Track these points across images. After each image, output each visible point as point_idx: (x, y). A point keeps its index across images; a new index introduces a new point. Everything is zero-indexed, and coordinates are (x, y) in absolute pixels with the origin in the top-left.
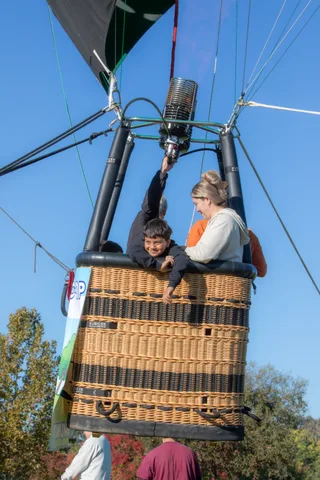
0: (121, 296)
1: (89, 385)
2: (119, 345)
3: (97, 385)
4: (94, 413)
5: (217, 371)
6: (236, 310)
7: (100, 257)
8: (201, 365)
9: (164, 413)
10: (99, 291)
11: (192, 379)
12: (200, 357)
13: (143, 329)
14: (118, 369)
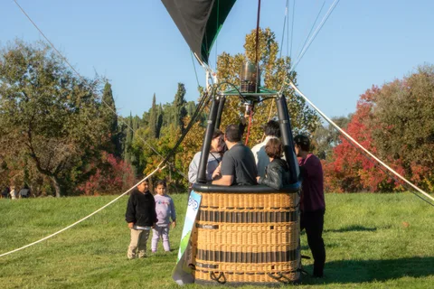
0: (220, 210)
1: (205, 262)
2: (221, 238)
3: (209, 262)
4: (209, 279)
5: (279, 250)
6: (288, 213)
7: (206, 188)
8: (269, 248)
9: (250, 276)
10: (206, 207)
11: (265, 255)
12: (268, 243)
13: (234, 229)
14: (221, 252)
